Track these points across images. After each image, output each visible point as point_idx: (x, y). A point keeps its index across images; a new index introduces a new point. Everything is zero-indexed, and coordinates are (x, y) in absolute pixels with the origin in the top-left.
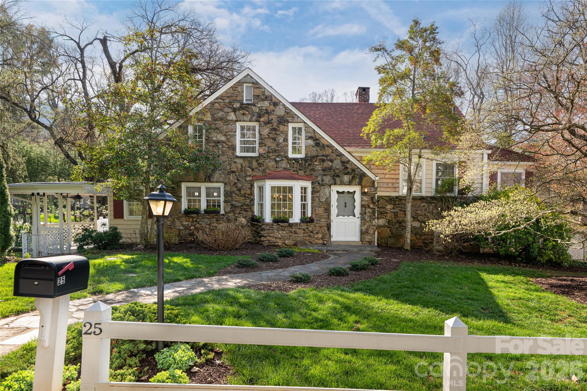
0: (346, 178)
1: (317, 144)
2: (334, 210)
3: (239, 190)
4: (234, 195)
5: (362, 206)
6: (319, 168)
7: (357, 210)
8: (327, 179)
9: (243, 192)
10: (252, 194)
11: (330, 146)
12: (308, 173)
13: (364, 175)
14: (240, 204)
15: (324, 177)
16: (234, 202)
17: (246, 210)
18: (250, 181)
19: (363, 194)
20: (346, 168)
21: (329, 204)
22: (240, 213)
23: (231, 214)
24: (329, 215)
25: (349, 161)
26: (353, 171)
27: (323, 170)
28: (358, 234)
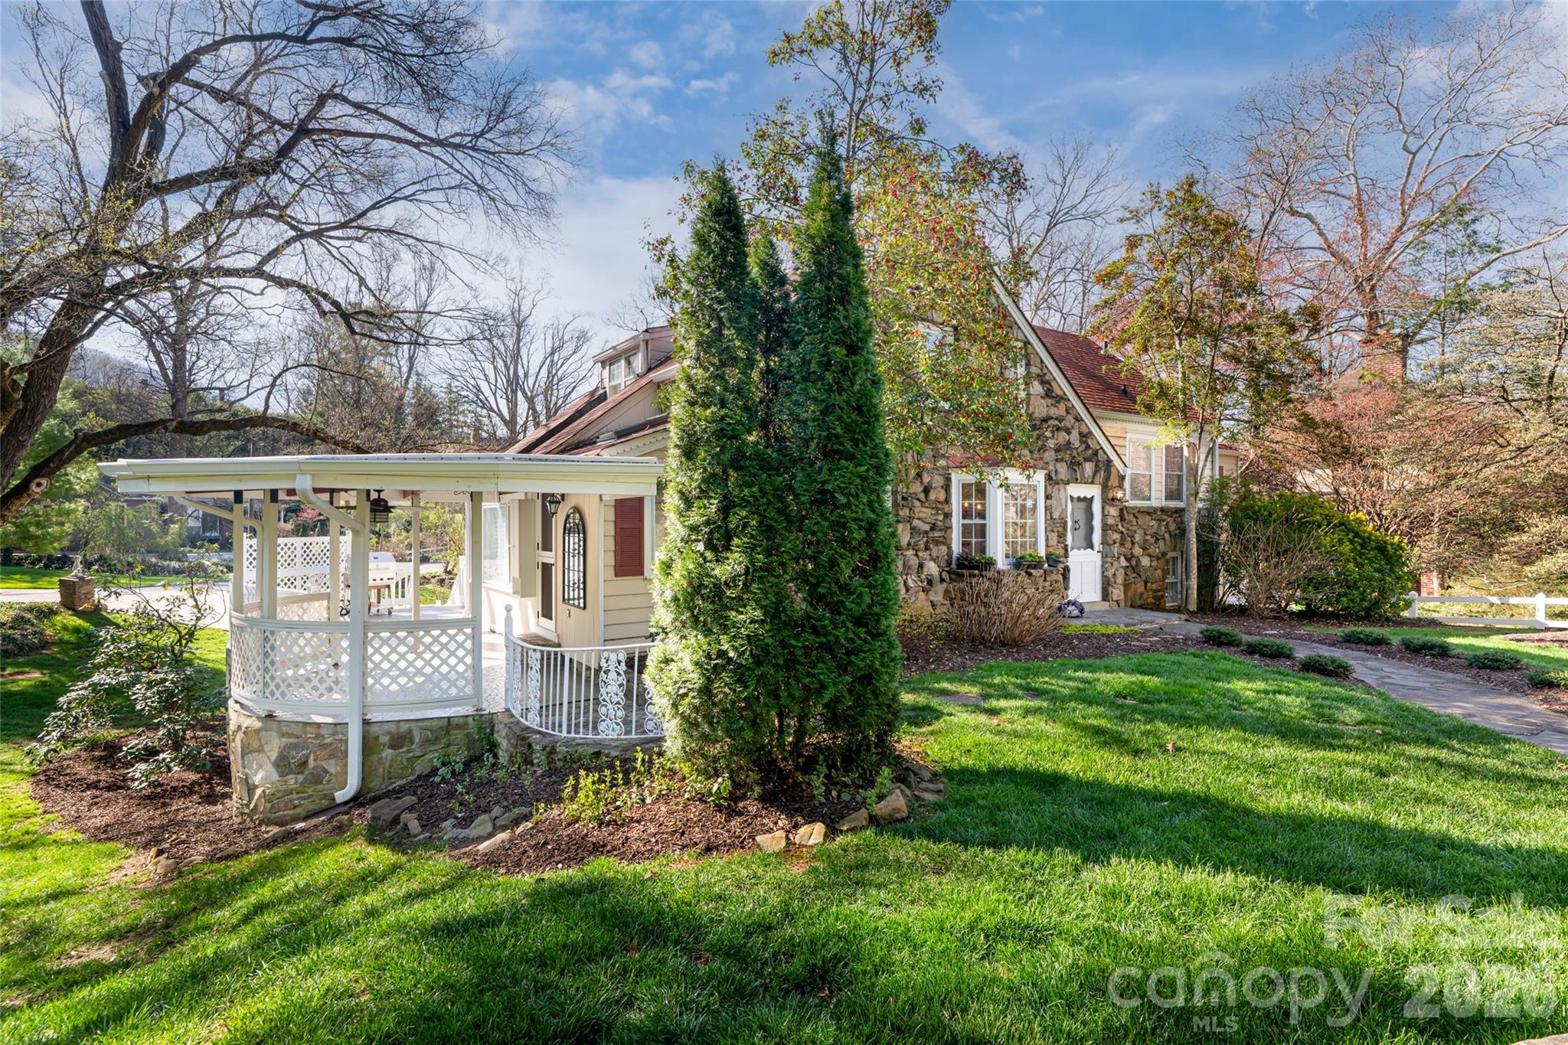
0: (1089, 468)
1: (1049, 394)
2: (1069, 541)
3: (926, 491)
4: (917, 503)
5: (1105, 528)
6: (1051, 443)
7: (1097, 537)
8: (1063, 470)
9: (932, 496)
10: (947, 501)
11: (1062, 398)
12: (1036, 455)
13: (1109, 462)
14: (927, 527)
15: (1059, 465)
16: (916, 523)
17: (937, 543)
18: (943, 468)
19: (1108, 501)
20: (1088, 447)
21: (1065, 524)
22: (927, 548)
23: (910, 552)
24: (1066, 548)
25: (1090, 433)
26: (1096, 453)
27: (1057, 450)
28: (1099, 586)
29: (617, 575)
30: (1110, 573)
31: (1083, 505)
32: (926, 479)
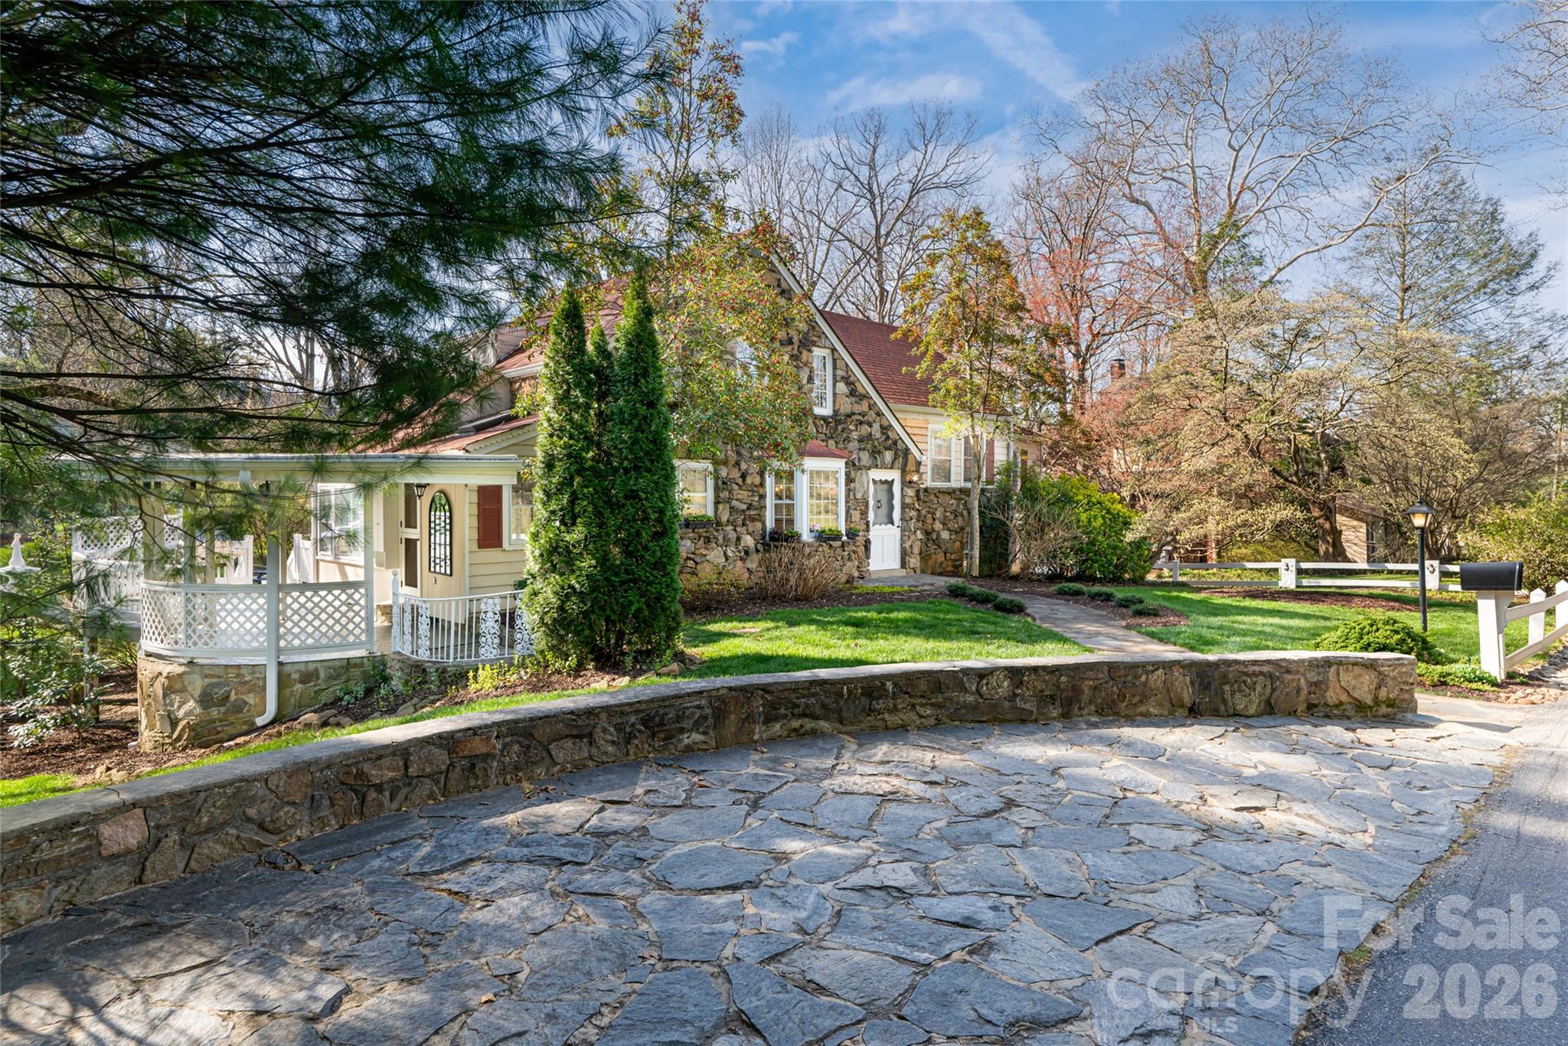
0: (888, 456)
1: (853, 393)
2: (871, 517)
3: (744, 476)
4: (735, 487)
5: (904, 506)
6: (855, 435)
7: (897, 515)
8: (865, 457)
9: (749, 480)
10: (762, 485)
11: (866, 396)
12: (841, 445)
13: (907, 450)
14: (744, 507)
15: (861, 454)
16: (734, 503)
17: (753, 520)
18: (759, 457)
19: (907, 483)
20: (888, 437)
21: (867, 504)
22: (744, 525)
23: (729, 528)
24: (867, 524)
25: (890, 426)
26: (895, 443)
27: (860, 441)
28: (898, 556)
29: (480, 547)
30: (907, 545)
31: (885, 487)
32: (744, 466)
